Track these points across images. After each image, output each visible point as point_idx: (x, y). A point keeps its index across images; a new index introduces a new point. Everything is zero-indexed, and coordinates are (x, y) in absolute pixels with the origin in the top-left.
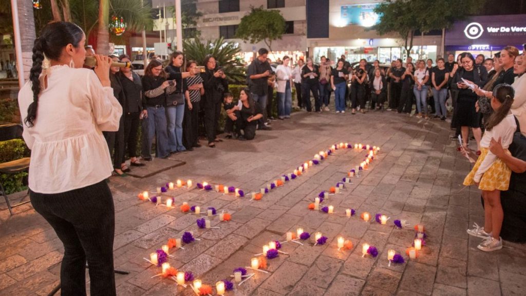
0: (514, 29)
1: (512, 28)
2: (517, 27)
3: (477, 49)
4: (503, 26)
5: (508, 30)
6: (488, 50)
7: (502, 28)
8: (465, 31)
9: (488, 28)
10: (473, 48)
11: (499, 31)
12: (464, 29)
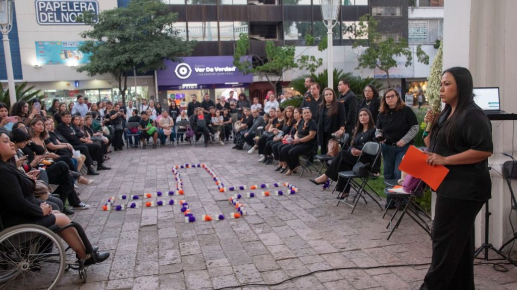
0: (217, 69)
1: (215, 68)
2: (219, 67)
3: (187, 88)
4: (208, 67)
5: (212, 70)
6: (196, 89)
7: (207, 68)
8: (176, 71)
9: (196, 69)
10: (183, 88)
11: (205, 71)
12: (175, 69)
